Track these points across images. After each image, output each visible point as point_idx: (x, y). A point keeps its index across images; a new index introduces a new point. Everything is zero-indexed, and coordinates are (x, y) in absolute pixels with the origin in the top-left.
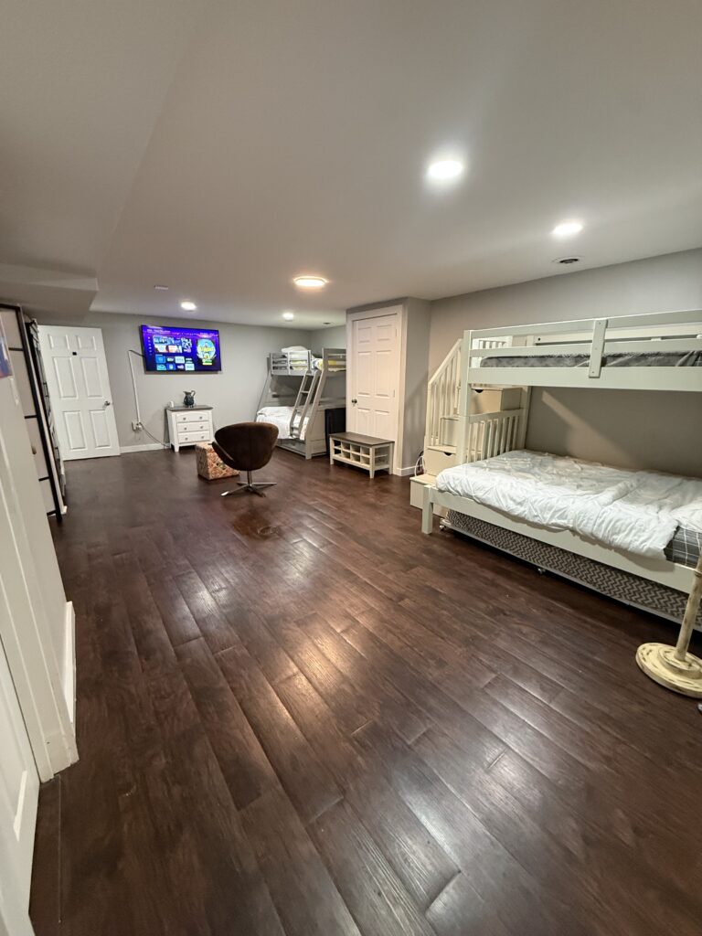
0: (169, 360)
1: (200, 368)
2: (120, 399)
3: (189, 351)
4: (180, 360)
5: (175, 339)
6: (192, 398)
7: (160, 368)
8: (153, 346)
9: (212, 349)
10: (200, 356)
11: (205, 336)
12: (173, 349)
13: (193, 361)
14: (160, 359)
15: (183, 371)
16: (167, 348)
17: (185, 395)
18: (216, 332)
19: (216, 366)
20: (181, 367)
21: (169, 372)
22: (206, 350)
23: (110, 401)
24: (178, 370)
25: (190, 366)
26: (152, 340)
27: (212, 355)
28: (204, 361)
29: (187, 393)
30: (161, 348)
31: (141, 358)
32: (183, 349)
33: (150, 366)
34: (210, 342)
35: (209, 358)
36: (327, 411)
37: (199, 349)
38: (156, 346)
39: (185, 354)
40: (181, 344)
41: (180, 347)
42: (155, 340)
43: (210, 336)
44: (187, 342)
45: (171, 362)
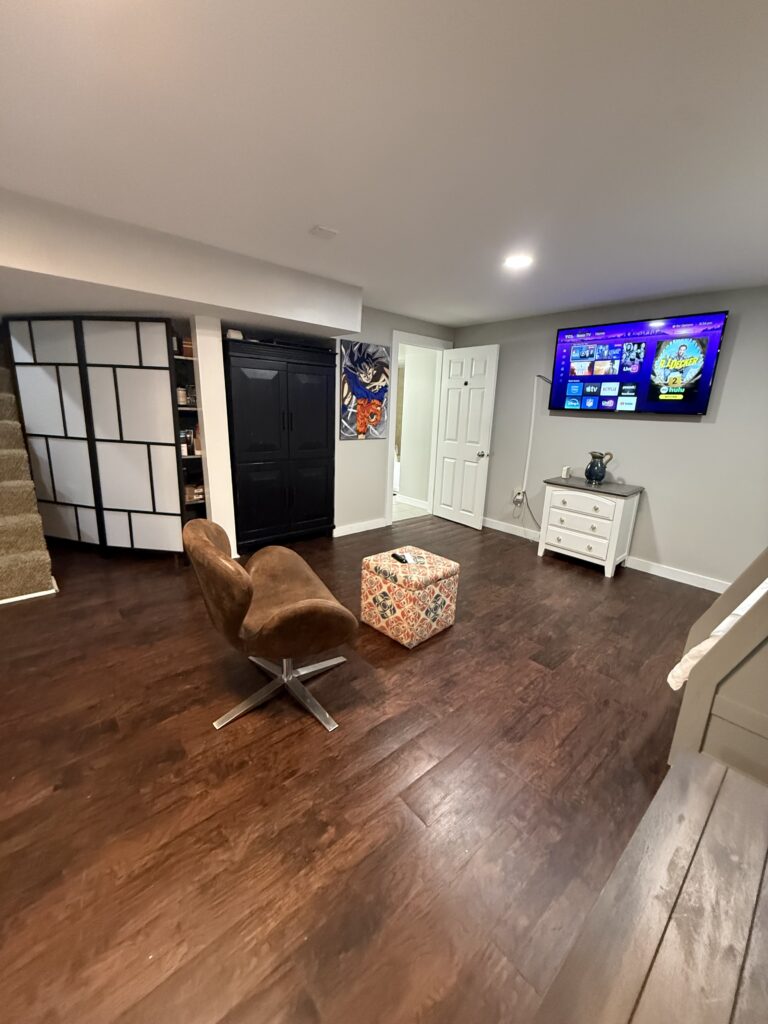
1: (651, 404)
2: (501, 449)
3: (634, 369)
5: (612, 347)
6: (604, 467)
8: (569, 364)
11: (684, 330)
12: (603, 368)
13: (637, 393)
15: (611, 412)
22: (677, 364)
23: (486, 452)
24: (603, 411)
26: (568, 354)
28: (664, 390)
29: (598, 456)
31: (549, 386)
32: (622, 366)
33: (556, 404)
35: (679, 383)
39: (622, 378)
40: (620, 356)
42: (574, 354)
43: (698, 330)
44: (633, 352)
45: (591, 395)
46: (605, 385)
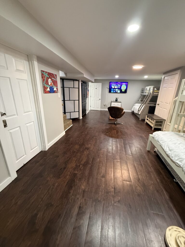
0: (114, 90)
1: (121, 92)
2: (103, 98)
3: (119, 88)
4: (117, 90)
5: (117, 85)
6: (117, 99)
7: (112, 92)
8: (111, 86)
9: (125, 87)
10: (122, 89)
11: (124, 84)
12: (116, 87)
13: (120, 90)
14: (112, 90)
15: (117, 93)
16: (114, 87)
17: (116, 99)
18: (127, 83)
19: (125, 92)
20: (117, 92)
21: (114, 93)
22: (124, 87)
23: (100, 99)
24: (116, 93)
25: (119, 92)
26: (111, 85)
27: (125, 89)
28: (122, 90)
29: (116, 98)
30: (113, 87)
31: (109, 89)
32: (118, 87)
33: (110, 91)
34: (125, 85)
35: (124, 89)
36: (150, 107)
37: (122, 87)
38: (112, 87)
39: (118, 89)
40: (118, 86)
41: (117, 87)
42: (112, 85)
43: (125, 84)
44: (119, 86)
45: (115, 90)
46: (116, 89)
